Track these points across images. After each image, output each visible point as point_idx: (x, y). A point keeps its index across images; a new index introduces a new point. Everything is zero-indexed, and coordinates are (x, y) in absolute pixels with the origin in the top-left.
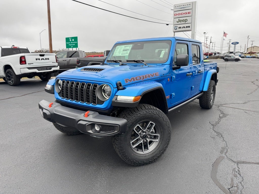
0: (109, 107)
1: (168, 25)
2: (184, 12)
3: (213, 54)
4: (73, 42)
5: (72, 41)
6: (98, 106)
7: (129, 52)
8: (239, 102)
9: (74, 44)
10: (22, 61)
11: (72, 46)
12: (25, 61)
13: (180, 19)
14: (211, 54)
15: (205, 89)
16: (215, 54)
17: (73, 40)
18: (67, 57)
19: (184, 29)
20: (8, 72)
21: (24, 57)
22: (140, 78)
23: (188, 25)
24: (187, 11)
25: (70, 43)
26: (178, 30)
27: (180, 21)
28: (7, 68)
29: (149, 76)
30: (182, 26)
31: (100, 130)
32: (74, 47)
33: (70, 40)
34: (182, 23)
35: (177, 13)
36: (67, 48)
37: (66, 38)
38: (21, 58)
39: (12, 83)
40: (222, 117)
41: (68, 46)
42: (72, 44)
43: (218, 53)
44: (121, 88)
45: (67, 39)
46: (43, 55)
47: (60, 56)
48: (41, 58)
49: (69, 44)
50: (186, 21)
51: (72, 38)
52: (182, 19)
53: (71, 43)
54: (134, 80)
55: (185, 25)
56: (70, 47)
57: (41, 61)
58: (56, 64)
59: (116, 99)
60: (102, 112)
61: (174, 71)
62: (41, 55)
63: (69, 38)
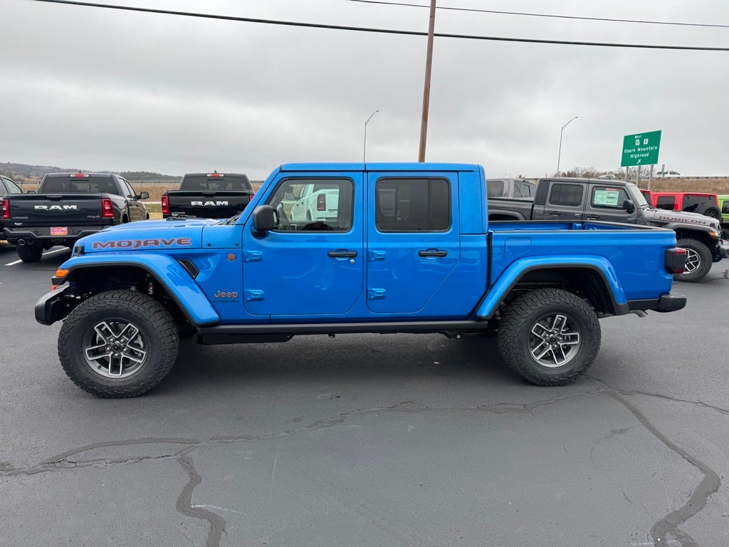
4: (646, 146)
5: (642, 145)
9: (646, 152)
11: (639, 161)
17: (646, 142)
25: (636, 150)
32: (645, 161)
33: (638, 143)
36: (622, 165)
37: (626, 138)
41: (626, 161)
42: (641, 153)
45: (629, 141)
49: (632, 153)
51: (644, 136)
53: (639, 150)
56: (634, 162)
63: (634, 136)
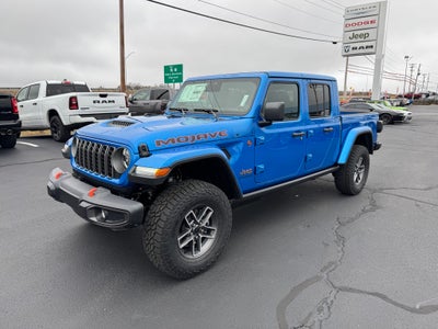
0: (126, 183)
1: (335, 43)
2: (363, 20)
3: (424, 96)
4: (176, 72)
6: (114, 180)
7: (200, 95)
8: (418, 186)
9: (176, 76)
10: (73, 104)
11: (174, 80)
12: (77, 104)
13: (356, 33)
14: (418, 97)
15: (342, 160)
16: (428, 95)
17: (176, 70)
18: (152, 98)
19: (362, 51)
20: (54, 121)
21: (75, 98)
22: (187, 139)
23: (369, 44)
24: (370, 19)
25: (171, 74)
26: (351, 52)
27: (354, 36)
28: (53, 113)
29: (206, 137)
30: (358, 45)
31: (107, 218)
32: (176, 81)
33: (171, 70)
34: (359, 39)
35: (351, 22)
37: (165, 67)
38: (71, 99)
39: (58, 138)
40: (368, 211)
41: (167, 80)
43: (434, 94)
44: (145, 153)
46: (105, 96)
47: (141, 97)
48: (102, 99)
49: (170, 76)
50: (365, 36)
51: (174, 66)
52: (359, 33)
53: (173, 74)
54: (173, 142)
55: (364, 44)
56: (171, 81)
57: (101, 105)
58: (127, 110)
59: (134, 171)
60: (115, 191)
61: (263, 129)
62: (101, 96)
63: (169, 66)
